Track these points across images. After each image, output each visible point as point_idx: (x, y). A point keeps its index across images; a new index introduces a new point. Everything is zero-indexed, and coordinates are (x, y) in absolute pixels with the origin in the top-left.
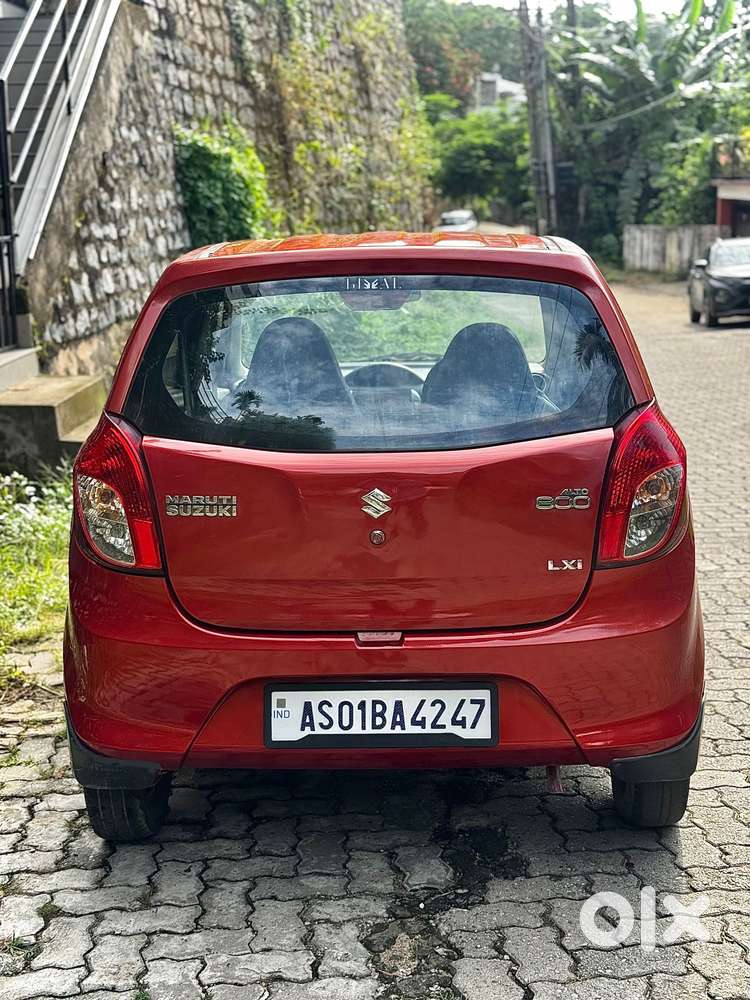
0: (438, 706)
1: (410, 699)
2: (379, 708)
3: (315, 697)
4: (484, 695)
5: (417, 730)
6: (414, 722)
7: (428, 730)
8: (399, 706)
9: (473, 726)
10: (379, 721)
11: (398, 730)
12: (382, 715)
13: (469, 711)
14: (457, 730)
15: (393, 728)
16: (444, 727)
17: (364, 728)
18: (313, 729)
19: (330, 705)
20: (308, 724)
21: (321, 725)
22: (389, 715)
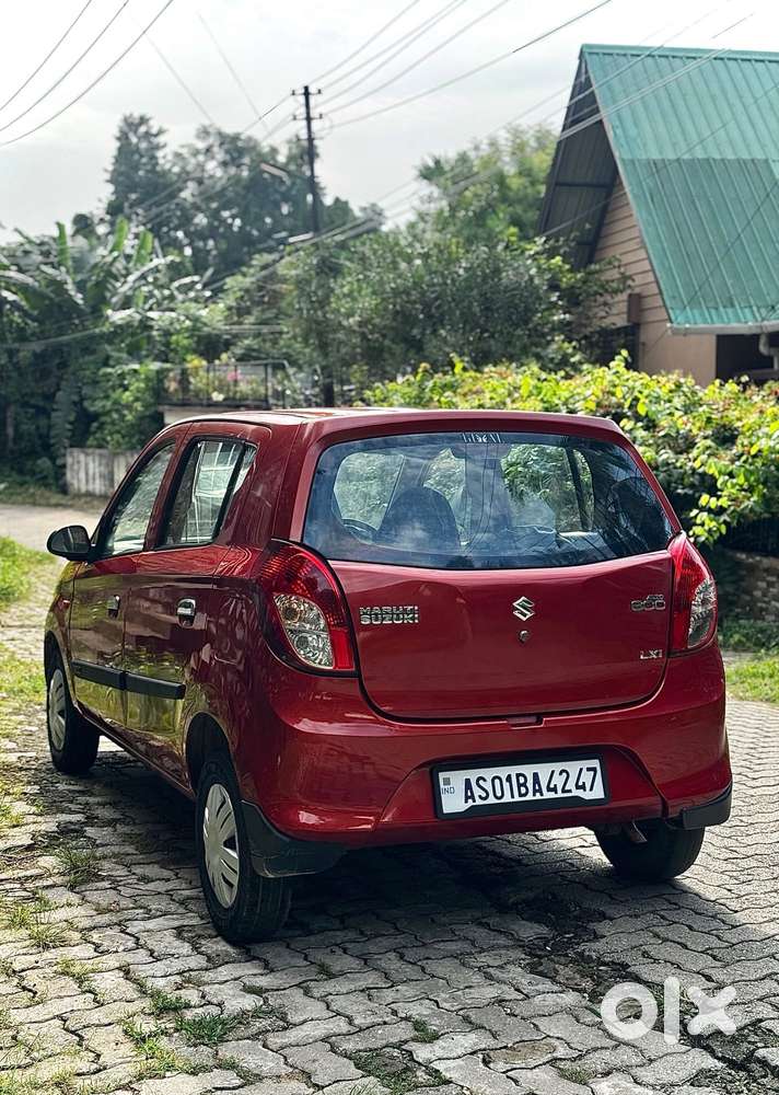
0: (564, 774)
1: (544, 770)
2: (522, 780)
3: (473, 774)
4: (595, 763)
5: (552, 795)
6: (549, 789)
7: (560, 794)
8: (536, 776)
9: (591, 789)
10: (523, 790)
11: (538, 796)
12: (524, 785)
13: (587, 778)
14: (580, 793)
15: (534, 795)
16: (570, 791)
17: (513, 797)
18: (474, 801)
19: (485, 780)
20: (470, 798)
21: (480, 797)
22: (530, 784)
